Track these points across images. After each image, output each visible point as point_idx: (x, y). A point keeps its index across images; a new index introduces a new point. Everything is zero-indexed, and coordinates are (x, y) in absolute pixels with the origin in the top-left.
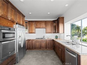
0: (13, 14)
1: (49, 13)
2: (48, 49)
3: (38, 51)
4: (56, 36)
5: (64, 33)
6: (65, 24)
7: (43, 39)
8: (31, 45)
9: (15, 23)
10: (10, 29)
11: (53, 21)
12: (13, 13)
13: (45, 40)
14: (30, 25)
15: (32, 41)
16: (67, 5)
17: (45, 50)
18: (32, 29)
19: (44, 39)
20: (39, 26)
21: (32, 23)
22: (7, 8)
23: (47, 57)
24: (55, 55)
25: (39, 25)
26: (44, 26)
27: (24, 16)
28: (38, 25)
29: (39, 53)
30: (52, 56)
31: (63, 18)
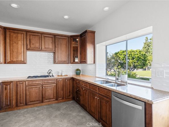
1: (66, 17)
3: (36, 108)
4: (78, 70)
5: (94, 63)
6: (97, 46)
7: (49, 78)
8: (14, 98)
11: (71, 36)
13: (54, 80)
14: (8, 41)
15: (17, 85)
16: (106, 9)
17: (54, 105)
18: (15, 50)
19: (52, 78)
20: (37, 45)
21: (15, 35)
23: (65, 121)
24: (80, 112)
25: (35, 43)
26: (51, 46)
28: (33, 42)
29: (41, 115)
30: (74, 114)
31: (93, 33)
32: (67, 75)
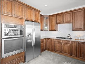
0: (21, 11)
2: (76, 58)
9: (24, 20)
10: (16, 26)
12: (21, 9)
13: (69, 41)
22: (12, 6)
27: (39, 11)
32: (84, 40)
